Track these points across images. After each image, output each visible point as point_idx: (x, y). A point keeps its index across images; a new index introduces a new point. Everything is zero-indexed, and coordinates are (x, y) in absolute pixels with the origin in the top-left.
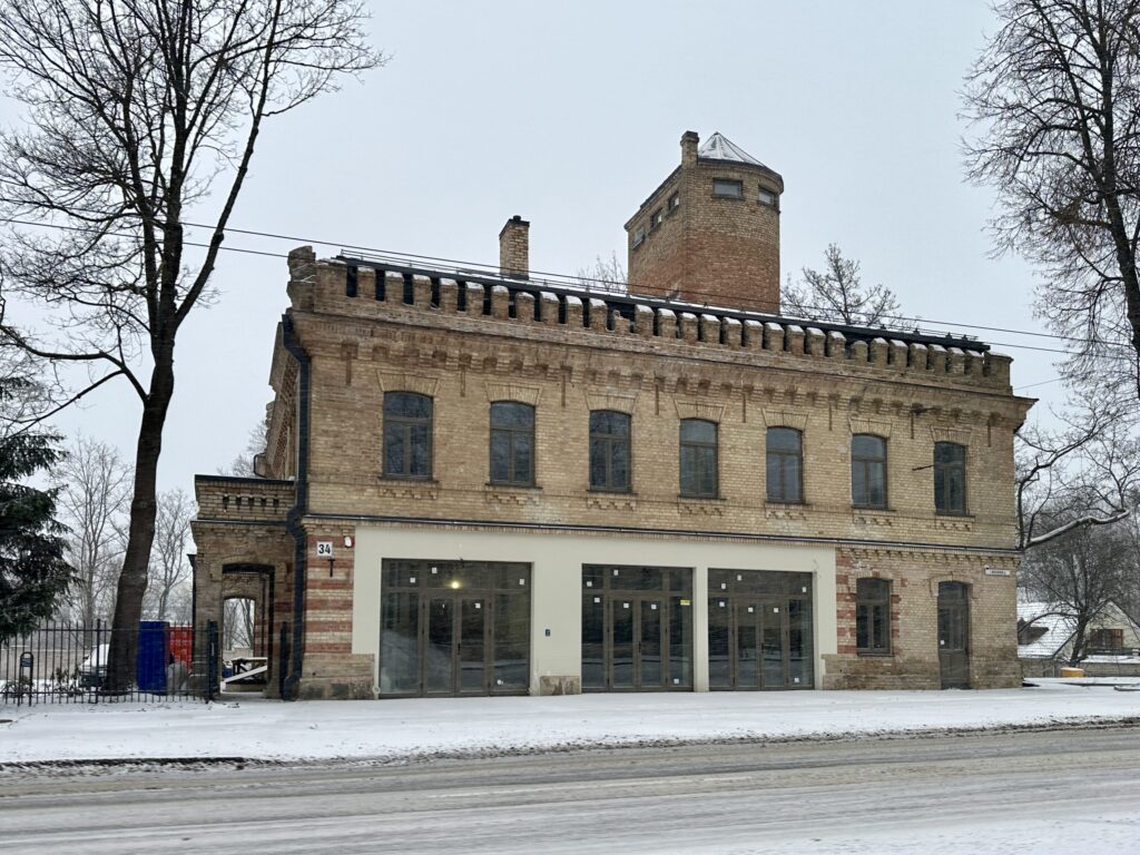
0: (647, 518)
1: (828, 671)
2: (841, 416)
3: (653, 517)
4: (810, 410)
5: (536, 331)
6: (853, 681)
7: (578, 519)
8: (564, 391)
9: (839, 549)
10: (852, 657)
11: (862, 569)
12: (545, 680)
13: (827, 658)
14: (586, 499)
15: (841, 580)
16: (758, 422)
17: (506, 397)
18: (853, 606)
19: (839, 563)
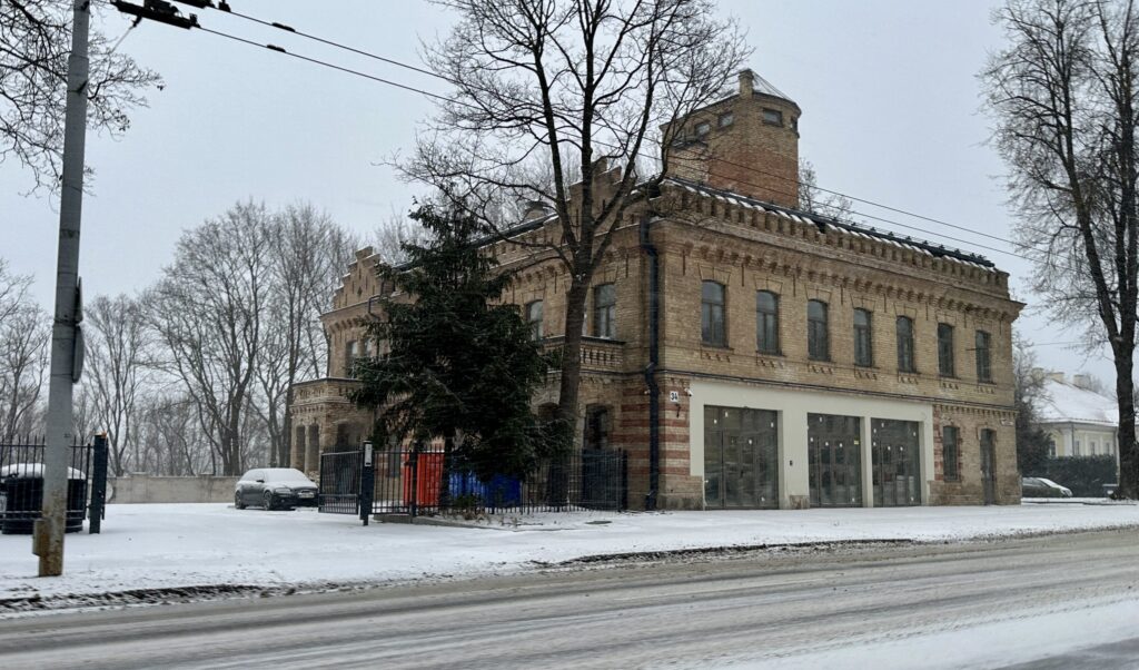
0: (840, 379)
1: (932, 493)
2: (932, 310)
3: (842, 379)
4: (916, 305)
5: (780, 240)
6: (943, 500)
7: (803, 380)
8: (794, 285)
9: (934, 406)
10: (942, 482)
11: (945, 421)
12: (792, 497)
13: (930, 482)
14: (808, 365)
15: (936, 427)
16: (892, 312)
17: (765, 288)
18: (942, 447)
19: (934, 415)
